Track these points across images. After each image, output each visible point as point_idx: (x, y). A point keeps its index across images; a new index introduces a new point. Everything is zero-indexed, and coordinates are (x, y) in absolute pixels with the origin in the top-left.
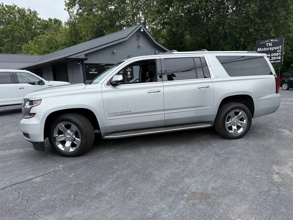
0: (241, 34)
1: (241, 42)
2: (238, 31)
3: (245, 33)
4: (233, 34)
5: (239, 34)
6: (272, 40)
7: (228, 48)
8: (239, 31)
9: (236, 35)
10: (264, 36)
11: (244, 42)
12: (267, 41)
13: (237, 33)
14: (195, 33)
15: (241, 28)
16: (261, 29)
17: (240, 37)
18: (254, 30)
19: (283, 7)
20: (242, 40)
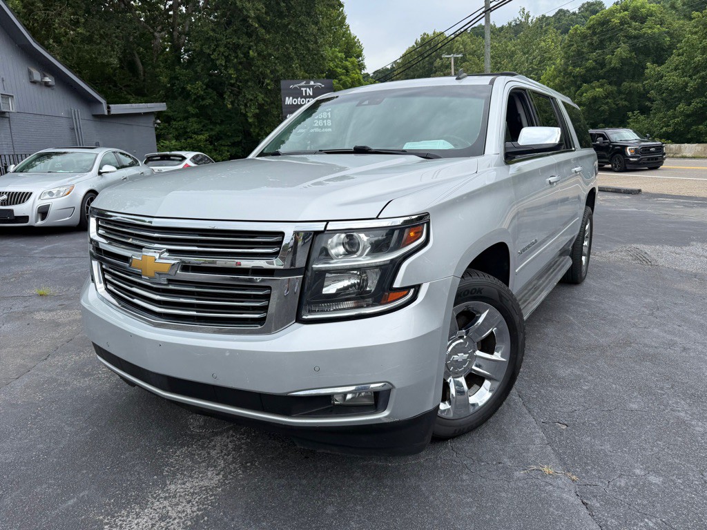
0: (227, 59)
1: (231, 78)
2: (222, 49)
3: (236, 57)
4: (212, 56)
5: (223, 57)
6: (312, 83)
7: (197, 89)
8: (224, 52)
9: (218, 59)
10: (278, 71)
11: (237, 79)
12: (303, 83)
13: (219, 54)
14: (102, 37)
15: (228, 45)
16: (270, 55)
17: (226, 67)
18: (258, 54)
19: (308, 14)
20: (232, 74)
